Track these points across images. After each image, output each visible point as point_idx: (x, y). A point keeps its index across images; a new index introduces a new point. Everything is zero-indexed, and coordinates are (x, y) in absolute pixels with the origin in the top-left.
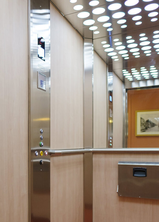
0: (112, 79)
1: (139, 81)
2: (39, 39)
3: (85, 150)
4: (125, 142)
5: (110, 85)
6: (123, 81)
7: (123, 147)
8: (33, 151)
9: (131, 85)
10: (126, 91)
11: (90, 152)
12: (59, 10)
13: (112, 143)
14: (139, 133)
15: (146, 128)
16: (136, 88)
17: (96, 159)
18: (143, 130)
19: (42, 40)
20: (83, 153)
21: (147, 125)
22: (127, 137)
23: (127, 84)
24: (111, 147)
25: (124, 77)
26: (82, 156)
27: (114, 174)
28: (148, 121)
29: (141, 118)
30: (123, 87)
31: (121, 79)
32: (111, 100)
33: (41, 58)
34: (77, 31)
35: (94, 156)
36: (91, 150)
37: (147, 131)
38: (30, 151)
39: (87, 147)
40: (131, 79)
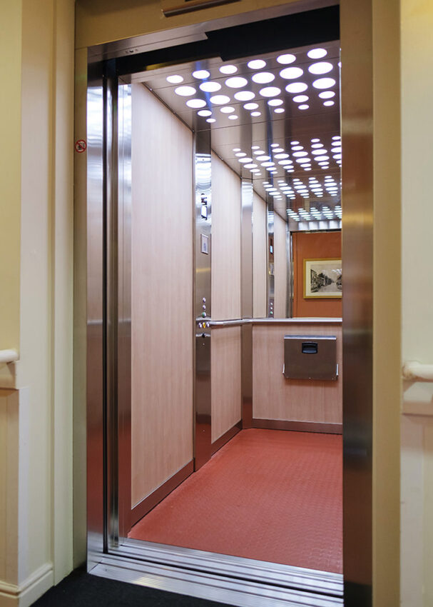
0: (272, 218)
1: (308, 221)
2: (203, 199)
3: (244, 320)
4: (289, 309)
5: (271, 225)
6: (287, 221)
7: (287, 317)
8: (198, 322)
9: (298, 226)
10: (291, 234)
11: (249, 323)
12: (217, 155)
13: (273, 310)
14: (309, 293)
15: (319, 287)
16: (305, 231)
17: (256, 332)
18: (314, 290)
19: (205, 200)
20: (241, 325)
21: (320, 281)
22: (292, 300)
23: (292, 224)
24: (272, 316)
25: (288, 216)
26: (239, 328)
27: (279, 351)
28: (321, 275)
29: (312, 271)
30: (287, 228)
31: (284, 219)
32: (271, 251)
33: (203, 217)
34: (235, 172)
35: (254, 328)
36: (251, 321)
37: (320, 290)
38: (195, 323)
39: (246, 317)
40: (297, 220)
